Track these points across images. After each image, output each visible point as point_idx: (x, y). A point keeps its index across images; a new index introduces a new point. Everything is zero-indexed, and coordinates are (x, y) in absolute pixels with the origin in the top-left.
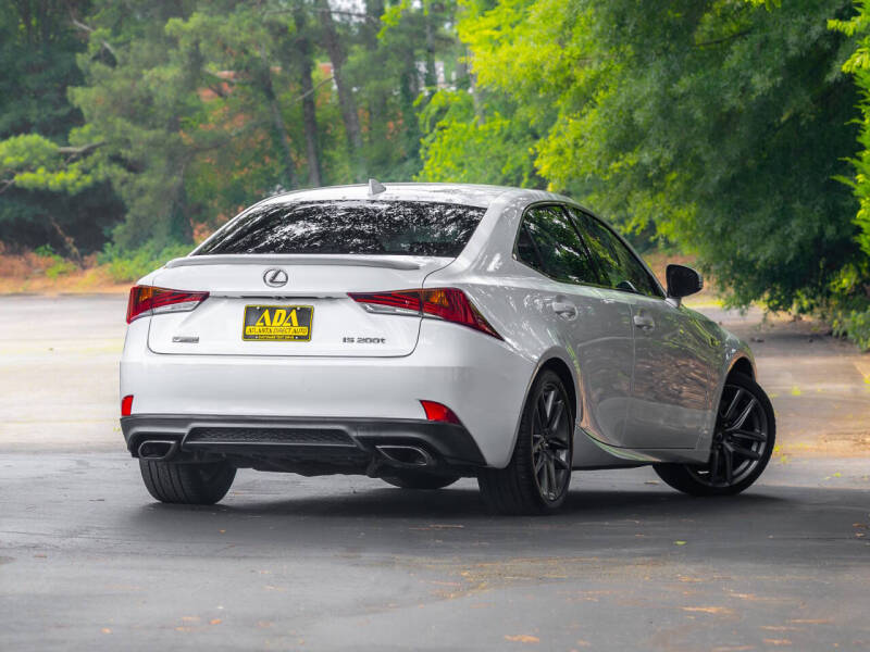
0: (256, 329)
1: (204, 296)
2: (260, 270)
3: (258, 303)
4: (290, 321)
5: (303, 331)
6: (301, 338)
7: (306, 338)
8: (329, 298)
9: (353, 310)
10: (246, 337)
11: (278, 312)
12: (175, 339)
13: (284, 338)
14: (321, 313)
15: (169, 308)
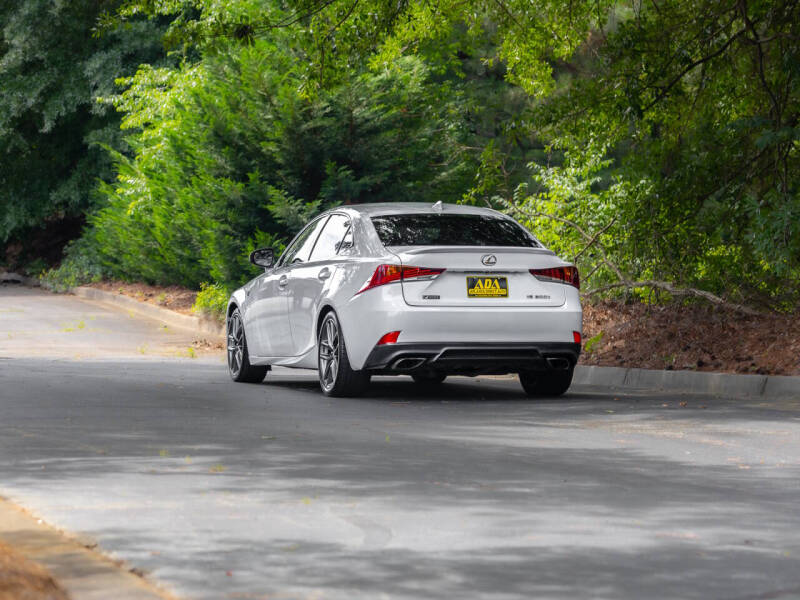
0: (476, 290)
1: (440, 271)
2: (479, 256)
3: (475, 276)
4: (495, 286)
5: (503, 292)
6: (503, 296)
7: (506, 296)
8: (515, 273)
9: (530, 280)
10: (470, 296)
11: (486, 281)
12: (424, 297)
13: (492, 296)
14: (512, 281)
15: (415, 278)
